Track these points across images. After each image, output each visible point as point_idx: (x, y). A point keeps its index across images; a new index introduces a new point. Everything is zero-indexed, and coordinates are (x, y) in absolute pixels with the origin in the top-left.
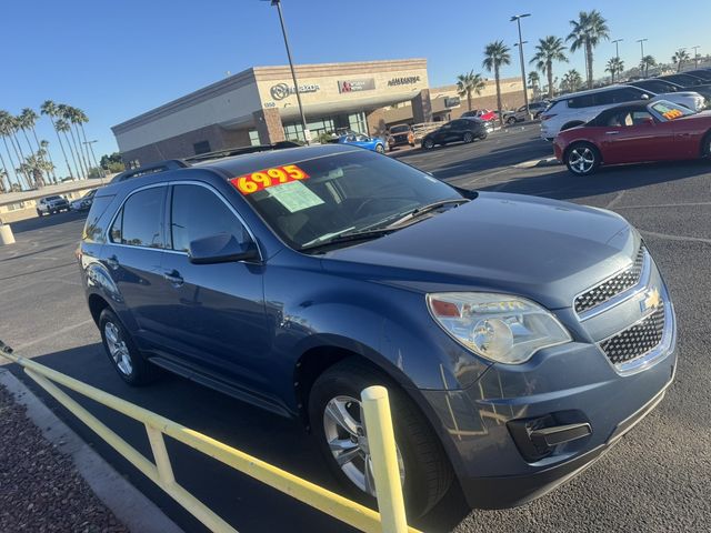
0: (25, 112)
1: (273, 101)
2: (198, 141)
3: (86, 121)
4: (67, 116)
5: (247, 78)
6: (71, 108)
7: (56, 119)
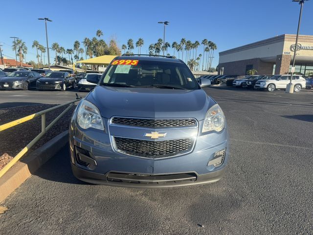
0: (196, 42)
1: (290, 51)
2: (249, 64)
3: (216, 49)
4: (210, 46)
5: (281, 39)
6: (212, 43)
7: (206, 46)
